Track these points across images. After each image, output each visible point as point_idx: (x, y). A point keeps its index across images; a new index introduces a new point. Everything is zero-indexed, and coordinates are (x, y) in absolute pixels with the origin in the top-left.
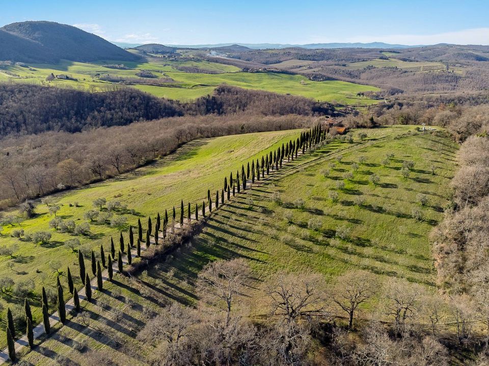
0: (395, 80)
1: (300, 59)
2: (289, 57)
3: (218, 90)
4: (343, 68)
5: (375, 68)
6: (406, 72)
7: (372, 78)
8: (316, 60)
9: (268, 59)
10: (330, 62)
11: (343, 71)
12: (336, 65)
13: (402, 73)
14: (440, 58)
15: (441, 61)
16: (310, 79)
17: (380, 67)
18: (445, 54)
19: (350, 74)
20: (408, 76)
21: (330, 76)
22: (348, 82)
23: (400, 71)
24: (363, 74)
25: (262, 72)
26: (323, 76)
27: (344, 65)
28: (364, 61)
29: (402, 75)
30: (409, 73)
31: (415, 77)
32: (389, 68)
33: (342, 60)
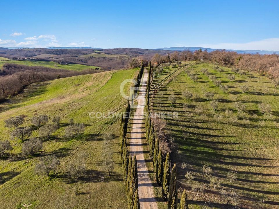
0: (107, 63)
1: (48, 54)
2: (41, 53)
3: (6, 67)
4: (77, 58)
5: (94, 57)
6: (111, 59)
7: (95, 63)
8: (58, 54)
9: (27, 54)
10: (67, 55)
11: (77, 59)
12: (72, 56)
13: (110, 60)
14: (125, 53)
15: (126, 54)
16: (60, 64)
17: (97, 57)
18: (125, 51)
19: (82, 61)
20: (113, 61)
21: (71, 61)
22: (83, 64)
23: (108, 59)
24: (89, 61)
25: (27, 60)
26: (67, 62)
27: (77, 56)
28: (87, 54)
29: (110, 61)
30: (113, 60)
31: (117, 62)
32: (102, 57)
33: (74, 54)
